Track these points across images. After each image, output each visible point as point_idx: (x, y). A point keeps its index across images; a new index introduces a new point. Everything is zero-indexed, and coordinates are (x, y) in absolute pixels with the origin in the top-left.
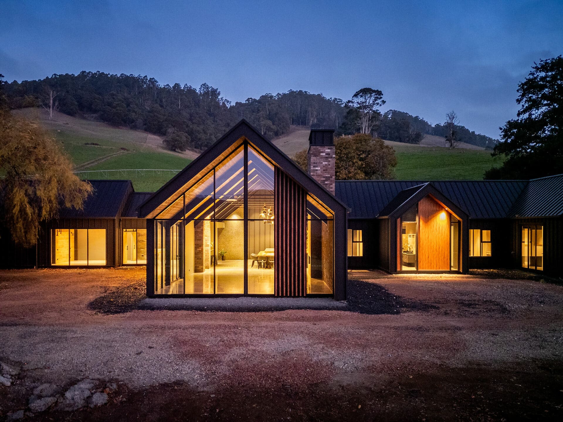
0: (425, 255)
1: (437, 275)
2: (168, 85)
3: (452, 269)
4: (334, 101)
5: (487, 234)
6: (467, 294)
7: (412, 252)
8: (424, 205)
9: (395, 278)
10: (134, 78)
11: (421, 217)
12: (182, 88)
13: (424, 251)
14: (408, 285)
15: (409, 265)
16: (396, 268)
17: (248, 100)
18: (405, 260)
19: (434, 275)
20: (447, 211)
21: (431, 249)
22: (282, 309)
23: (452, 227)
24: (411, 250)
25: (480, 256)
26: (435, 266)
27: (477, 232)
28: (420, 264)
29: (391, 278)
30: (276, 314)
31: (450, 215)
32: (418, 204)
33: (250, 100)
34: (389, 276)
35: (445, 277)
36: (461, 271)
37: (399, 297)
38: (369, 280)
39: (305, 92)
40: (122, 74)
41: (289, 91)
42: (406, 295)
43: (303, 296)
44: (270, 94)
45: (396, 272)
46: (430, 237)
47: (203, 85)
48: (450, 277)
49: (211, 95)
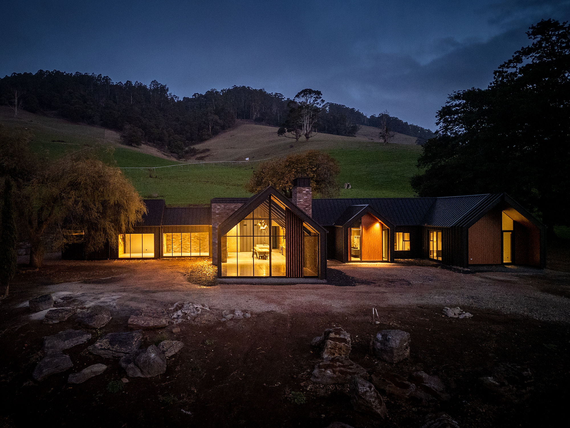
0: (366, 251)
1: (374, 263)
2: (120, 82)
3: (384, 259)
4: (275, 95)
5: (407, 236)
6: (391, 276)
7: (357, 248)
8: (365, 219)
9: (348, 265)
10: (89, 77)
11: (363, 226)
12: (134, 85)
13: (365, 248)
14: (355, 270)
15: (355, 256)
16: (348, 259)
17: (195, 95)
18: (353, 253)
19: (372, 263)
20: (380, 222)
21: (370, 246)
22: (294, 284)
23: (384, 232)
24: (357, 247)
25: (402, 250)
26: (373, 258)
27: (401, 234)
28: (363, 257)
29: (345, 265)
30: (292, 286)
31: (382, 225)
32: (361, 218)
33: (197, 95)
34: (344, 264)
35: (379, 265)
36: (389, 260)
37: (353, 277)
38: (332, 267)
39: (248, 87)
40: (77, 72)
41: (233, 87)
42: (357, 276)
43: (302, 277)
44: (215, 89)
45: (348, 262)
46: (369, 239)
47: (153, 81)
48: (382, 265)
49: (160, 91)
